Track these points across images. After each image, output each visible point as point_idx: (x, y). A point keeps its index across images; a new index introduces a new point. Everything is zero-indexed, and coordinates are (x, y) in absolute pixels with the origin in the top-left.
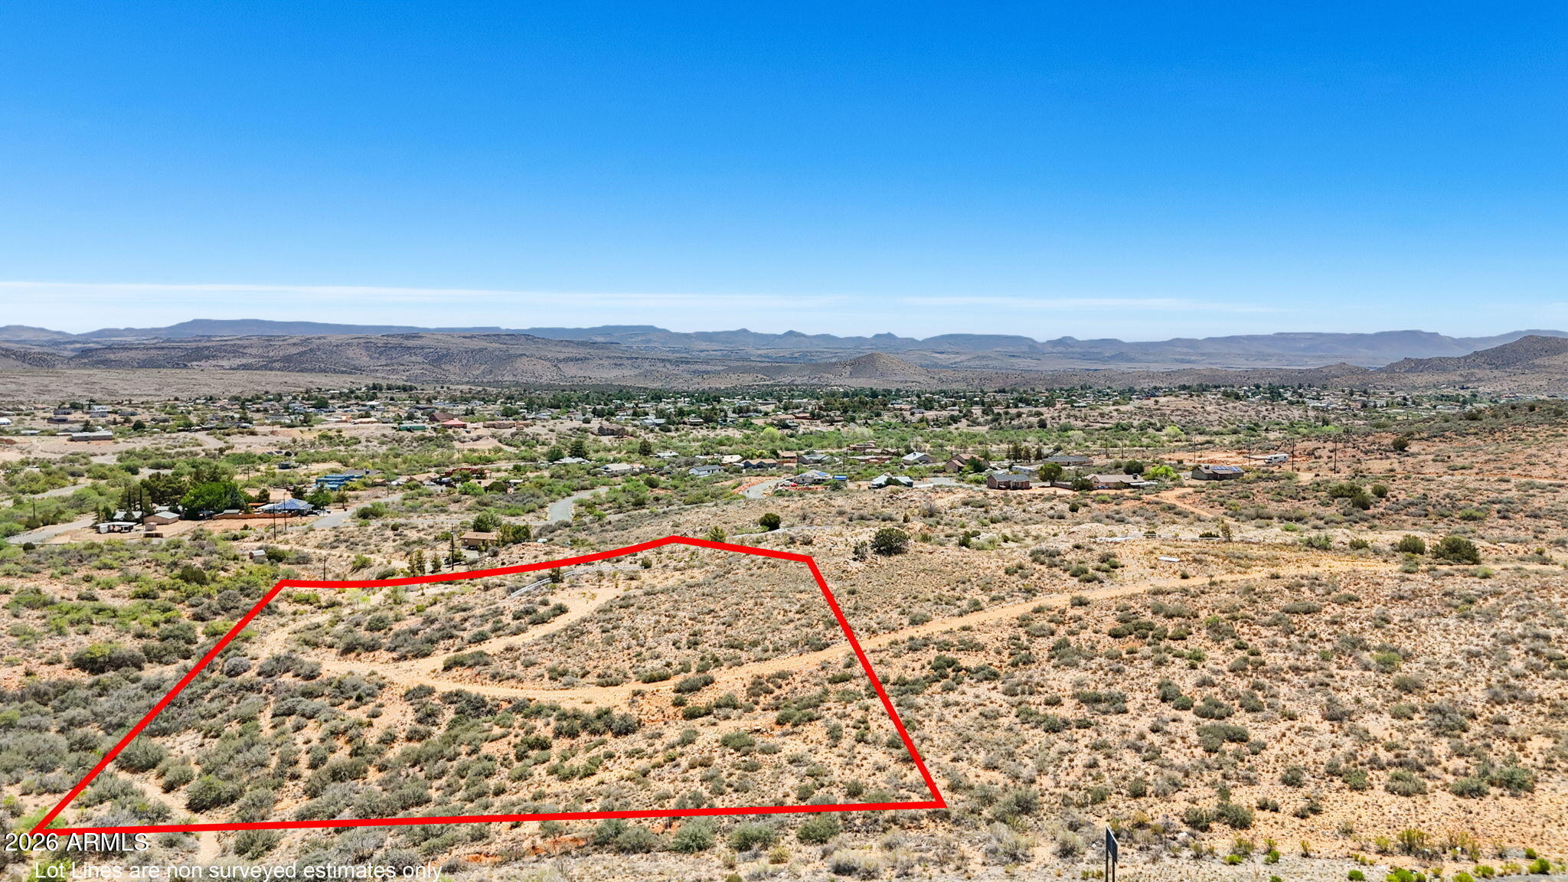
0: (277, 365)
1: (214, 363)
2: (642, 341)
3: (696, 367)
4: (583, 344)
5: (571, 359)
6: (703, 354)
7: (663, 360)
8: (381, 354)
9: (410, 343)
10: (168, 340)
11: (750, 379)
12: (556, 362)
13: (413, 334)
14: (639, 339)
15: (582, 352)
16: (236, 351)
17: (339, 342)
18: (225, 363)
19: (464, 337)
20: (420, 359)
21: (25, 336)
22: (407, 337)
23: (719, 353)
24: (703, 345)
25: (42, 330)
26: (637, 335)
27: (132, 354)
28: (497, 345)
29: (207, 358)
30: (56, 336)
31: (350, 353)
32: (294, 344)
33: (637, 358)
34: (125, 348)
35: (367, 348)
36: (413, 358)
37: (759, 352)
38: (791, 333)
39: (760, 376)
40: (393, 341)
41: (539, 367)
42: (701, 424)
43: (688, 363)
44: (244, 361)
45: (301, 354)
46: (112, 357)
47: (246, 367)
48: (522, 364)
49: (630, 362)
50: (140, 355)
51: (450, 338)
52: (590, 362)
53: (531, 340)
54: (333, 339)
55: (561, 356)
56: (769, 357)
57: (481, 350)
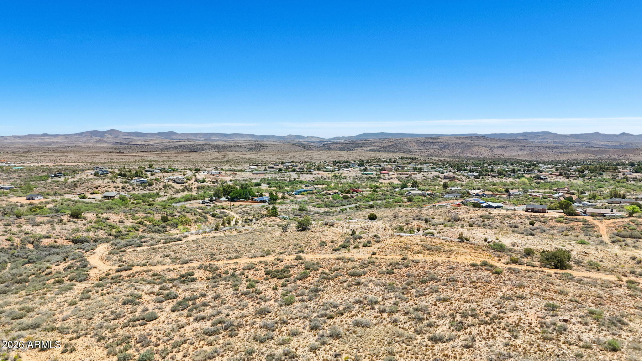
0: (382, 149)
1: (362, 149)
2: (542, 139)
3: (563, 150)
4: (509, 140)
5: (500, 147)
6: (572, 144)
7: (545, 147)
8: (422, 145)
9: (433, 141)
10: (352, 141)
11: (584, 156)
12: (491, 149)
13: (437, 137)
14: (540, 138)
15: (507, 144)
16: (369, 144)
17: (407, 141)
18: (365, 149)
19: (457, 138)
20: (437, 147)
21: (313, 140)
22: (434, 138)
23: (580, 144)
24: (573, 140)
25: (317, 137)
26: (539, 136)
27: (338, 146)
28: (470, 141)
29: (360, 147)
30: (321, 140)
31: (410, 145)
32: (391, 142)
33: (532, 146)
34: (337, 143)
35: (417, 143)
36: (434, 147)
37: (602, 143)
38: (624, 134)
39: (589, 155)
40: (427, 140)
41: (483, 150)
42: (497, 176)
43: (558, 148)
44: (372, 148)
45: (392, 145)
46: (332, 146)
47: (372, 150)
48: (476, 149)
49: (529, 148)
50: (340, 146)
51: (450, 139)
52: (509, 148)
53: (486, 139)
54: (405, 139)
55: (496, 146)
56: (607, 146)
57: (462, 143)
